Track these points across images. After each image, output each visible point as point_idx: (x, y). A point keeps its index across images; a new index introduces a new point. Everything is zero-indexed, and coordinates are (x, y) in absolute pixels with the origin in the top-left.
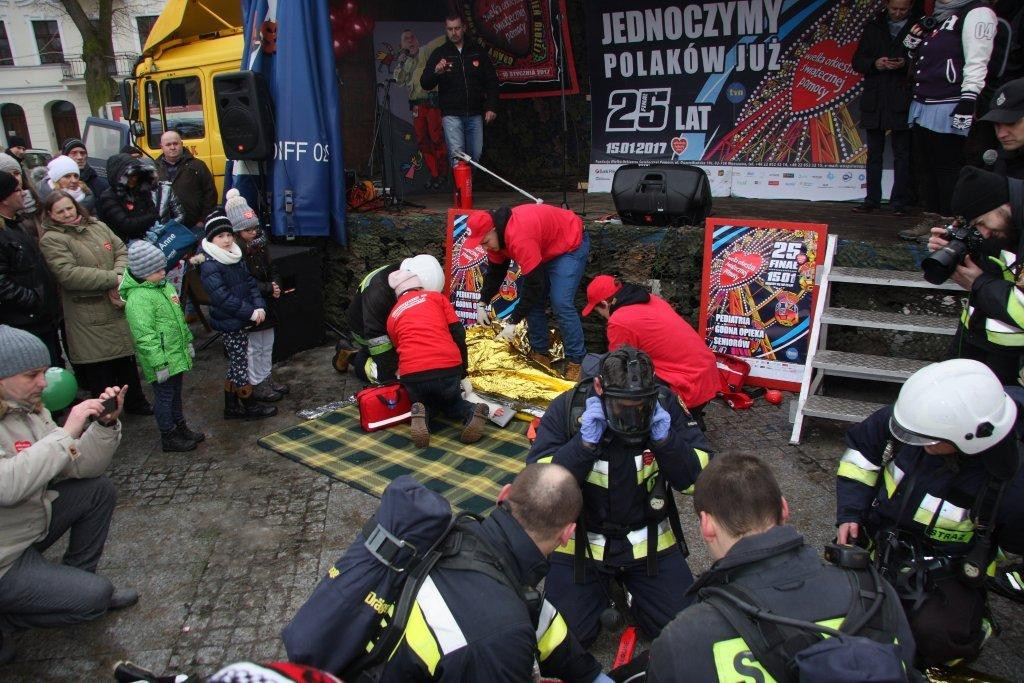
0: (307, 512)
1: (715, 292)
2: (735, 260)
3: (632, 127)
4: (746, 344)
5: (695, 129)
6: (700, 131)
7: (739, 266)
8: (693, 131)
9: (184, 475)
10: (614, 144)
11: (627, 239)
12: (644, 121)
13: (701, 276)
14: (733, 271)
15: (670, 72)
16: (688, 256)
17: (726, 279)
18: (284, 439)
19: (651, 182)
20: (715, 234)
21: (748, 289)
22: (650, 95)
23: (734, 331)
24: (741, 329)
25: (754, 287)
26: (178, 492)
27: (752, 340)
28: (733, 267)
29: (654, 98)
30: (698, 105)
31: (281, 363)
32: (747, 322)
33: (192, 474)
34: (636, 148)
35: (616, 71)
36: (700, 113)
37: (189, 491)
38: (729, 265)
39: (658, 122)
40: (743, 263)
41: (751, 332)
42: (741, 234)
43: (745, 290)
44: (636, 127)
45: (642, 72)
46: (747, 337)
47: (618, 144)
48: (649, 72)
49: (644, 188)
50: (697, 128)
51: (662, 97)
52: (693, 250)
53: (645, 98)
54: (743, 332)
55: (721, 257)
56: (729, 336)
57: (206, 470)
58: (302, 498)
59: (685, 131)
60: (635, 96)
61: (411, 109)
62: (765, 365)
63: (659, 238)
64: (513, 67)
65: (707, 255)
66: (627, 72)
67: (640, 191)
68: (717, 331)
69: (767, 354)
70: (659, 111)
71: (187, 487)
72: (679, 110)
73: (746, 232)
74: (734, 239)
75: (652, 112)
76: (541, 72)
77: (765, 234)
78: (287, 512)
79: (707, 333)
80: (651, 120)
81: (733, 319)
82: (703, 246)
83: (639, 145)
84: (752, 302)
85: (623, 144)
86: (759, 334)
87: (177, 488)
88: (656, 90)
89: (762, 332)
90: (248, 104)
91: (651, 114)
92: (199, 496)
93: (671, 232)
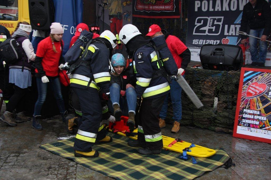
0: (67, 174)
1: (244, 100)
2: (254, 86)
3: (205, 33)
4: (257, 123)
5: (233, 35)
6: (235, 36)
7: (255, 88)
8: (232, 36)
9: (7, 158)
10: (196, 40)
11: (205, 75)
12: (210, 31)
13: (238, 92)
14: (253, 91)
15: (224, 10)
16: (232, 83)
17: (249, 94)
18: (52, 146)
19: (218, 51)
20: (245, 75)
21: (259, 99)
22: (214, 20)
23: (252, 117)
24: (255, 116)
25: (262, 97)
26: (5, 164)
27: (261, 121)
28: (252, 89)
29: (216, 21)
30: (235, 24)
31: (48, 119)
32: (258, 113)
33: (11, 158)
34: (206, 42)
35: (200, 8)
36: (236, 28)
37: (10, 164)
38: (251, 88)
39: (217, 31)
40: (257, 87)
41: (260, 118)
42: (257, 75)
43: (257, 99)
44: (207, 33)
45: (211, 9)
46: (258, 120)
47: (198, 40)
48: (214, 9)
49: (214, 53)
50: (234, 34)
51: (219, 20)
52: (235, 81)
53: (212, 21)
54: (256, 117)
55: (247, 85)
56: (249, 119)
57: (18, 156)
58: (64, 169)
59: (229, 36)
60: (207, 20)
61: (110, 19)
62: (266, 132)
63: (220, 75)
64: (155, 5)
65: (241, 83)
66: (204, 9)
67: (213, 55)
68: (244, 116)
69: (267, 128)
70: (218, 26)
71: (9, 162)
72: (226, 26)
73: (260, 74)
74: (254, 77)
75: (214, 27)
76: (167, 7)
77: (268, 75)
78: (58, 174)
79: (239, 117)
80: (214, 30)
81: (251, 112)
82: (239, 79)
83: (207, 41)
84: (261, 104)
85: (200, 40)
86: (264, 118)
87: (4, 163)
88: (217, 18)
89: (265, 118)
90: (44, 6)
91: (214, 28)
92: (15, 166)
93: (225, 73)
